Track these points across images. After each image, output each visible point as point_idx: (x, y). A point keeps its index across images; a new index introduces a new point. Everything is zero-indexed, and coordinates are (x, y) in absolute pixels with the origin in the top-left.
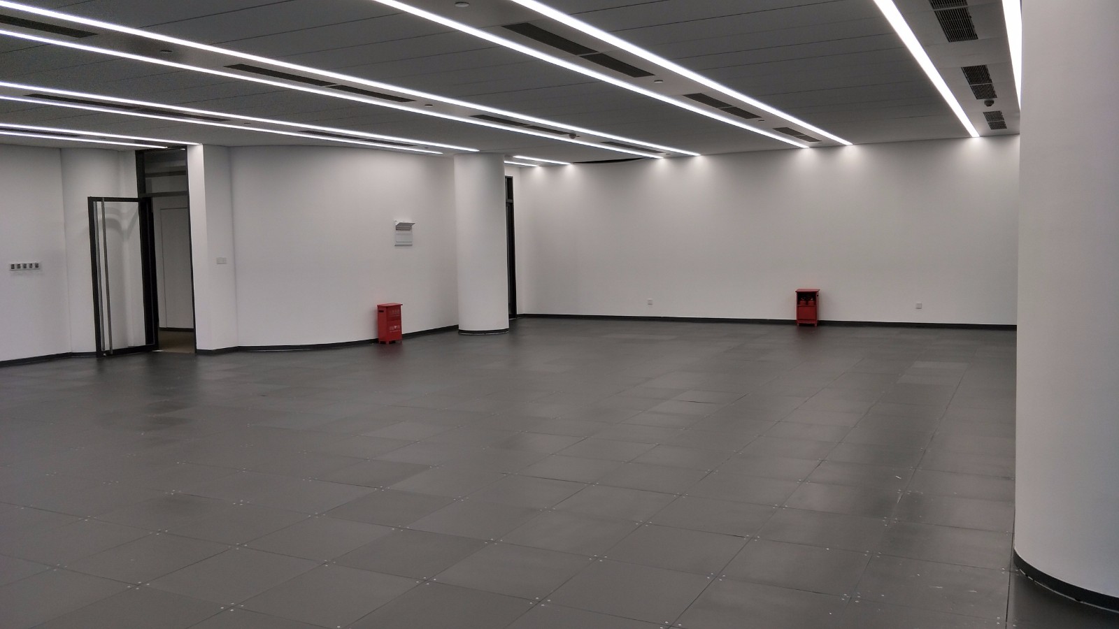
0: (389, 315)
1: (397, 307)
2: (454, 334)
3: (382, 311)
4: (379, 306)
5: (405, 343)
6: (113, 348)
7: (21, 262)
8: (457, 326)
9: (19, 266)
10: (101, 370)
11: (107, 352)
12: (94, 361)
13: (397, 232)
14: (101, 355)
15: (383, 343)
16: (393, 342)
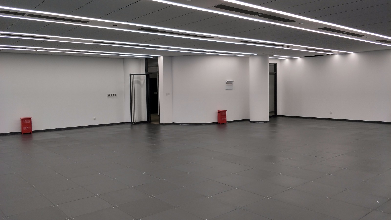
0: (222, 114)
1: (225, 111)
2: (248, 122)
3: (219, 113)
4: (218, 111)
5: (228, 124)
6: (136, 122)
7: (111, 94)
8: (249, 119)
9: (110, 95)
10: (132, 128)
11: (134, 123)
12: (130, 125)
13: (227, 84)
14: (132, 123)
15: (220, 124)
16: (224, 124)
